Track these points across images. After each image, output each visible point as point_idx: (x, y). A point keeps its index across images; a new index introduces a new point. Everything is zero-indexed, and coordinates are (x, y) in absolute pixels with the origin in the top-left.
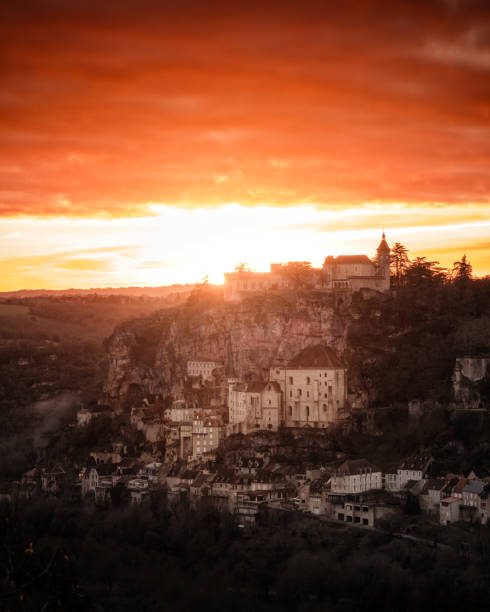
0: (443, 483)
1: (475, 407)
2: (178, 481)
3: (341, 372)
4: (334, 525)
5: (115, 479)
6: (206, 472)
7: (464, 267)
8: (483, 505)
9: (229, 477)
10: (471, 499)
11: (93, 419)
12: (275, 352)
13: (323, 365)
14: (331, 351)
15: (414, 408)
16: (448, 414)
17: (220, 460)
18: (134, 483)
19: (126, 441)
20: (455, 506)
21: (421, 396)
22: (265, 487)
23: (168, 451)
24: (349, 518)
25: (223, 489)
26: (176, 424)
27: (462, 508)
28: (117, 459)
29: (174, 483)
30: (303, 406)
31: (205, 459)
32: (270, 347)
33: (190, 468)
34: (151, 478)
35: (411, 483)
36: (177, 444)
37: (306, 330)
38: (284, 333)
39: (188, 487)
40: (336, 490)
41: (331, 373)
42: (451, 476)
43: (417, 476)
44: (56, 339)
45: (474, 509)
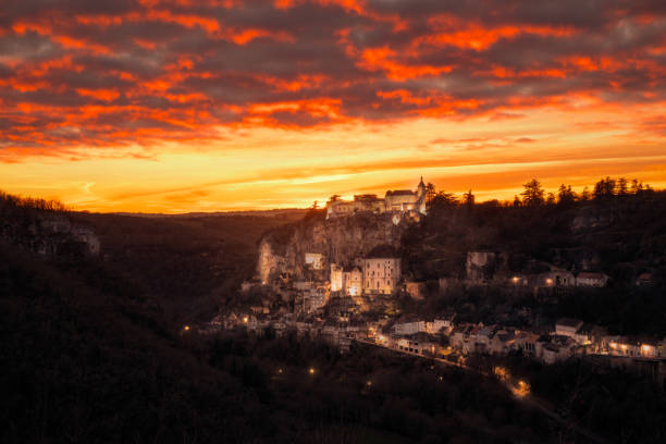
0: (464, 328)
1: (480, 282)
2: (302, 324)
3: (398, 260)
4: (398, 353)
5: (267, 323)
6: (319, 319)
7: (470, 197)
8: (490, 343)
9: (334, 323)
10: (483, 339)
11: (252, 288)
12: (358, 248)
13: (387, 256)
14: (392, 248)
15: (443, 283)
16: (464, 287)
17: (326, 313)
18: (278, 325)
19: (271, 300)
20: (472, 343)
21: (446, 275)
22: (355, 329)
23: (296, 307)
24: (406, 349)
25: (330, 330)
26: (300, 291)
27: (476, 344)
28: (266, 311)
29: (301, 326)
30: (376, 281)
31: (318, 312)
32: (355, 246)
33: (309, 317)
34: (287, 322)
35: (444, 329)
36: (301, 303)
37: (376, 236)
38: (363, 237)
39: (308, 327)
40: (397, 332)
41: (392, 261)
42: (468, 325)
43: (445, 324)
44: (222, 241)
45: (484, 345)
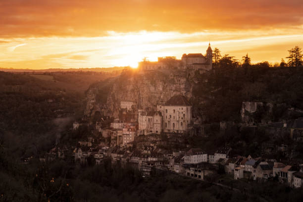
0: (236, 160)
1: (251, 125)
2: (116, 155)
3: (189, 108)
4: (185, 178)
5: (89, 153)
6: (128, 152)
7: (247, 59)
8: (255, 171)
9: (138, 154)
10: (249, 168)
11: (80, 126)
12: (159, 98)
13: (181, 104)
14: (185, 98)
15: (222, 125)
16: (239, 128)
17: (134, 147)
18: (97, 156)
19: (94, 137)
20: (241, 171)
21: (226, 119)
22: (154, 159)
23: (112, 142)
24: (192, 175)
25: (136, 159)
26: (116, 130)
27: (244, 172)
28: (90, 145)
29: (114, 156)
30: (172, 123)
31: (128, 146)
32: (157, 96)
33: (121, 149)
34: (104, 153)
35: (221, 160)
36: (116, 139)
37: (174, 88)
38: (163, 89)
39: (120, 158)
40: (186, 162)
41: (185, 108)
42: (240, 157)
43: (224, 156)
44: (65, 91)
45: (250, 173)
